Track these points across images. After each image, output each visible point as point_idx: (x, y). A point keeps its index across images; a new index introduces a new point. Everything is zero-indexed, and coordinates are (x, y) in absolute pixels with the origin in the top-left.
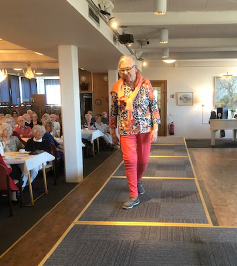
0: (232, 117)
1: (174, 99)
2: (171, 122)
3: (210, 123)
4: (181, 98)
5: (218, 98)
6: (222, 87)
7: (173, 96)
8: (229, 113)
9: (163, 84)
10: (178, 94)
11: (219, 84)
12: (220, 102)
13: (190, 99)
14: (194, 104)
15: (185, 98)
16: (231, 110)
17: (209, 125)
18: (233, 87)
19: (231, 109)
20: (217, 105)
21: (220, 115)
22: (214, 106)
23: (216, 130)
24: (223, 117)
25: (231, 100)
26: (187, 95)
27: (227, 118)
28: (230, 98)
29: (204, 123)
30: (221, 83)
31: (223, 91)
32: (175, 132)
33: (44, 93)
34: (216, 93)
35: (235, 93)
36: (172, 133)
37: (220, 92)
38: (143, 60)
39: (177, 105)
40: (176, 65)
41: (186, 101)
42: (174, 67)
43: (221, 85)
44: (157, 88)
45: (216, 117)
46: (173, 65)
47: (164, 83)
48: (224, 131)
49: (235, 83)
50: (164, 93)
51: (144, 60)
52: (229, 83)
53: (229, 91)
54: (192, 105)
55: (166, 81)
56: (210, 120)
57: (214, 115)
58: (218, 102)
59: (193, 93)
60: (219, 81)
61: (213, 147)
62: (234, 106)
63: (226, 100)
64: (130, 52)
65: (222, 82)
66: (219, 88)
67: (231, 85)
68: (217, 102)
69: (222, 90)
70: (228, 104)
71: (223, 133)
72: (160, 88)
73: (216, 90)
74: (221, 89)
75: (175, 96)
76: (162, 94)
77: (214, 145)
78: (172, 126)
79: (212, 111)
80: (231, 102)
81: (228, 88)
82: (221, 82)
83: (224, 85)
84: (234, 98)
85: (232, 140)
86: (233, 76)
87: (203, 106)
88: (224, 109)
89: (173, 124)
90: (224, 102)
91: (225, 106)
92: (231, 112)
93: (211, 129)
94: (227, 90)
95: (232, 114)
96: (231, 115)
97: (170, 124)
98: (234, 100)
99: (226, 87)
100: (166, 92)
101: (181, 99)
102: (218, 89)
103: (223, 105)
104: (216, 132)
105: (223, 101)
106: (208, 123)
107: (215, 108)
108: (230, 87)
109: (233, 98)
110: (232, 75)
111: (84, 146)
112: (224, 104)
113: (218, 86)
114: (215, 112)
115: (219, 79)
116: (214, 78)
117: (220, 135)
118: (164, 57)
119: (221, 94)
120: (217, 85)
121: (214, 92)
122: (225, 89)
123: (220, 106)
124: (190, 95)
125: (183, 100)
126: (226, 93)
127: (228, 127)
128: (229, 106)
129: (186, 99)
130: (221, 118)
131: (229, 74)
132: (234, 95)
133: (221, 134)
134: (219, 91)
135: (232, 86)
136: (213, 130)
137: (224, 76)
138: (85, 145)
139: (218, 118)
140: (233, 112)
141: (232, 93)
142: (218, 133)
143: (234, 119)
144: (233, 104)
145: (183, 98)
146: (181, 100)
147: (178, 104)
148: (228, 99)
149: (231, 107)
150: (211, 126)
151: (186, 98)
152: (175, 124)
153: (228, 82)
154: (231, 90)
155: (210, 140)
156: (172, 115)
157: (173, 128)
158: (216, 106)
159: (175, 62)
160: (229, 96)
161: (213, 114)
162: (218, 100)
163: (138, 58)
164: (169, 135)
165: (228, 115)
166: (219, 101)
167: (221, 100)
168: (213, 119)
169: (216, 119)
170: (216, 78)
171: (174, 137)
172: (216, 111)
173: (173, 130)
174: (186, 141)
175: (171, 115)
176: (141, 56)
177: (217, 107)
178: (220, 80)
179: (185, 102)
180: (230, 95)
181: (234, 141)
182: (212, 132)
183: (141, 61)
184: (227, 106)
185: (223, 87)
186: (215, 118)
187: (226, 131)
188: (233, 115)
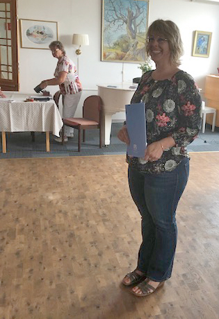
4: (31, 32)
5: (108, 39)
10: (21, 22)
11: (111, 11)
12: (113, 48)
13: (51, 36)
20: (107, 54)
22: (101, 55)
25: (133, 46)
26: (44, 28)
28: (132, 42)
31: (119, 26)
37: (114, 27)
41: (43, 39)
49: (141, 13)
52: (129, 12)
53: (130, 28)
58: (110, 48)
59: (56, 23)
60: (111, 4)
62: (138, 57)
63: (124, 45)
67: (134, 15)
68: (106, 48)
70: (128, 53)
73: (105, 23)
74: (114, 21)
80: (134, 50)
81: (128, 21)
82: (114, 8)
83: (121, 15)
84: (140, 43)
90: (120, 49)
91: (122, 57)
94: (125, 24)
98: (139, 47)
99: (125, 19)
101: (29, 34)
102: (108, 21)
103: (117, 54)
107: (103, 59)
108: (131, 20)
112: (120, 52)
113: (108, 14)
119: (114, 31)
120: (106, 12)
121: (101, 26)
122: (121, 22)
123: (112, 56)
124: (52, 27)
125: (35, 36)
126: (124, 31)
129: (41, 36)
132: (139, 37)
141: (135, 32)
146: (30, 37)
147: (23, 45)
148: (127, 44)
151: (41, 33)
153: (128, 9)
154: (133, 26)
158: (105, 56)
160: (129, 38)
162: (109, 44)
166: (112, 45)
167: (115, 44)
179: (40, 43)
180: (132, 35)
184: (126, 56)
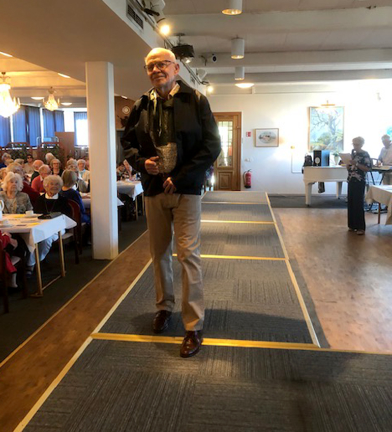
0: (336, 164)
1: (251, 138)
2: (247, 170)
3: (304, 172)
4: (262, 136)
5: (314, 137)
6: (319, 121)
7: (249, 134)
8: (332, 158)
9: (235, 118)
10: (257, 130)
11: (316, 117)
12: (318, 142)
13: (274, 138)
14: (280, 145)
15: (266, 136)
16: (334, 154)
17: (303, 175)
18: (336, 122)
19: (334, 152)
20: (313, 147)
21: (317, 160)
22: (309, 148)
23: (313, 182)
24: (322, 164)
25: (333, 140)
26: (270, 133)
27: (328, 165)
28: (332, 136)
29: (293, 172)
30: (318, 116)
31: (322, 127)
32: (252, 185)
33: (73, 130)
34: (312, 130)
35: (338, 130)
36: (248, 186)
37: (318, 128)
38: (207, 84)
39: (255, 146)
40: (254, 91)
41: (269, 140)
42: (251, 93)
43: (318, 118)
44: (227, 122)
45: (313, 163)
46: (250, 91)
47: (238, 115)
48: (323, 183)
49: (338, 116)
50: (237, 130)
51: (210, 84)
52: (330, 116)
53: (331, 127)
54: (278, 146)
55: (240, 113)
56: (304, 168)
57: (310, 161)
58: (315, 142)
59: (278, 129)
60: (316, 113)
61: (309, 206)
62: (337, 147)
63: (326, 140)
64: (190, 72)
65: (320, 114)
66: (316, 122)
67: (333, 118)
68: (313, 142)
69: (320, 125)
70: (329, 145)
71: (322, 187)
72: (231, 123)
73: (312, 126)
74: (319, 123)
75: (252, 135)
76: (234, 131)
77: (310, 204)
78: (248, 175)
79: (307, 155)
80: (334, 142)
81: (329, 122)
82: (318, 114)
83: (323, 119)
84: (338, 137)
85: (335, 197)
86: (336, 106)
87: (292, 147)
88: (323, 152)
89: (250, 172)
90: (323, 142)
91: (324, 149)
92: (333, 156)
93: (304, 180)
94: (326, 125)
95: (336, 160)
96: (334, 162)
97: (246, 173)
98: (337, 140)
99: (326, 122)
100: (240, 129)
101: (260, 138)
102: (314, 124)
103: (321, 146)
104: (313, 185)
105: (321, 141)
106: (301, 172)
107: (310, 151)
108: (331, 122)
109: (336, 137)
110: (334, 105)
111: (122, 204)
112: (322, 144)
113: (314, 119)
114: (310, 156)
115: (315, 110)
116: (309, 108)
117: (318, 190)
118: (238, 79)
119: (319, 130)
120: (312, 118)
121: (309, 128)
122: (323, 123)
123: (317, 148)
124: (275, 132)
125: (264, 139)
126: (326, 129)
127: (330, 178)
128: (331, 147)
129: (269, 138)
130: (320, 165)
131: (330, 103)
132: (338, 133)
133: (319, 188)
134: (316, 126)
135: (334, 120)
136: (308, 183)
137: (323, 105)
138: (124, 203)
139: (315, 165)
140: (336, 157)
141: (334, 130)
142: (315, 187)
143: (338, 166)
144: (336, 146)
145: (265, 137)
146: (262, 140)
147: (257, 145)
148: (328, 139)
149: (334, 149)
150: (305, 177)
151: (269, 136)
152: (253, 174)
153: (328, 114)
154: (333, 126)
155: (304, 196)
156: (248, 160)
157: (250, 179)
158: (311, 148)
159: (252, 87)
160: (330, 134)
161: (308, 159)
162: (314, 139)
163: (201, 81)
164: (245, 188)
165: (330, 161)
166: (316, 140)
167: (319, 140)
168: (307, 167)
169: (312, 167)
170: (311, 109)
171: (252, 192)
172: (312, 155)
173: (250, 181)
174: (269, 197)
175: (246, 160)
176: (205, 79)
177: (314, 149)
178: (317, 111)
179: (267, 143)
180: (332, 132)
181: (339, 198)
182: (306, 185)
183: (205, 86)
184: (327, 147)
185: (322, 121)
186: (311, 165)
187: (325, 183)
188: (338, 160)
